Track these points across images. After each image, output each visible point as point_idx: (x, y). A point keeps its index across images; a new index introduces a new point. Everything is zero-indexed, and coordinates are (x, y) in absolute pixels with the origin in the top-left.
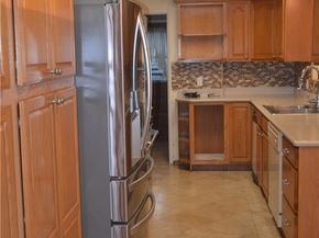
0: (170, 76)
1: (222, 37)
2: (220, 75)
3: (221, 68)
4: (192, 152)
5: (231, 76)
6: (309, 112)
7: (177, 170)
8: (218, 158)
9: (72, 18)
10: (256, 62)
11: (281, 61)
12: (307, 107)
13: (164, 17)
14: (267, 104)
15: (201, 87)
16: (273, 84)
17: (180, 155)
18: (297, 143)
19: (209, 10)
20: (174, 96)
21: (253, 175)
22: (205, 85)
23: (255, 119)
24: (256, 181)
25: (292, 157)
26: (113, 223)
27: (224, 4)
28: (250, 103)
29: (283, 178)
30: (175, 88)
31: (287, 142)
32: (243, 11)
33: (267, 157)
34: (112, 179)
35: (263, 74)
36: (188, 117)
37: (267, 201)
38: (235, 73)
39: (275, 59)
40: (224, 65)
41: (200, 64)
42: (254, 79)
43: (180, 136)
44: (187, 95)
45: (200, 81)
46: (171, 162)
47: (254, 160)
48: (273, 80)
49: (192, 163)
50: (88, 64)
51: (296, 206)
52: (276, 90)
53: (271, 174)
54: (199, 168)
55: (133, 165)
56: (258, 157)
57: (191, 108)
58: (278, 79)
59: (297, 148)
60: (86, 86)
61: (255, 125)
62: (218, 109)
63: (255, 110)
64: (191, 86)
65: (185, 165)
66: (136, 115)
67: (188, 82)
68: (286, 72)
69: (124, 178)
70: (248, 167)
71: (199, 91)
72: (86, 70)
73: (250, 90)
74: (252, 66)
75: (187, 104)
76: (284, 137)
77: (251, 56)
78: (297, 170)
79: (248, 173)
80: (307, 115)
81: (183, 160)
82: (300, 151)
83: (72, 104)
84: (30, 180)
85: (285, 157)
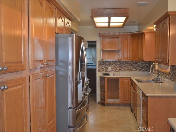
0: (97, 66)
1: (119, 50)
2: (118, 67)
3: (119, 63)
4: (106, 98)
5: (123, 67)
6: (154, 82)
7: (100, 106)
8: (117, 101)
9: (54, 42)
10: (133, 61)
11: (143, 61)
12: (153, 80)
13: (95, 42)
14: (137, 79)
15: (110, 71)
16: (140, 71)
17: (101, 99)
18: (147, 95)
19: (113, 40)
20: (99, 75)
21: (131, 108)
22: (112, 70)
23: (132, 85)
24: (132, 111)
25: (145, 101)
26: (69, 127)
27: (120, 37)
28: (130, 78)
29: (142, 110)
30: (99, 71)
31: (144, 95)
32: (127, 40)
33: (136, 101)
34: (70, 108)
35: (136, 66)
36: (105, 83)
37: (136, 119)
38: (124, 65)
39: (140, 60)
40: (120, 62)
41: (110, 62)
42: (132, 68)
43: (101, 91)
44: (104, 74)
45: (110, 68)
46: (97, 102)
47: (132, 102)
48: (140, 69)
49: (106, 103)
50: (61, 61)
51: (147, 122)
52: (141, 73)
53: (138, 108)
54: (109, 105)
55: (78, 103)
56: (133, 101)
57: (106, 80)
58: (142, 68)
59: (147, 97)
60: (60, 70)
61: (132, 87)
62: (117, 80)
63: (132, 81)
64: (106, 71)
65: (103, 103)
66: (80, 82)
67: (105, 69)
68: (145, 66)
69: (74, 108)
70: (129, 105)
71: (109, 73)
72: (60, 64)
73: (130, 73)
74: (132, 63)
75: (104, 78)
76: (143, 93)
77: (131, 59)
78: (147, 106)
79: (129, 108)
80: (153, 83)
81: (102, 101)
82: (149, 98)
83: (53, 77)
84: (34, 108)
85: (143, 101)
